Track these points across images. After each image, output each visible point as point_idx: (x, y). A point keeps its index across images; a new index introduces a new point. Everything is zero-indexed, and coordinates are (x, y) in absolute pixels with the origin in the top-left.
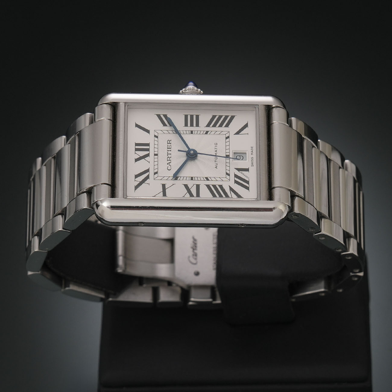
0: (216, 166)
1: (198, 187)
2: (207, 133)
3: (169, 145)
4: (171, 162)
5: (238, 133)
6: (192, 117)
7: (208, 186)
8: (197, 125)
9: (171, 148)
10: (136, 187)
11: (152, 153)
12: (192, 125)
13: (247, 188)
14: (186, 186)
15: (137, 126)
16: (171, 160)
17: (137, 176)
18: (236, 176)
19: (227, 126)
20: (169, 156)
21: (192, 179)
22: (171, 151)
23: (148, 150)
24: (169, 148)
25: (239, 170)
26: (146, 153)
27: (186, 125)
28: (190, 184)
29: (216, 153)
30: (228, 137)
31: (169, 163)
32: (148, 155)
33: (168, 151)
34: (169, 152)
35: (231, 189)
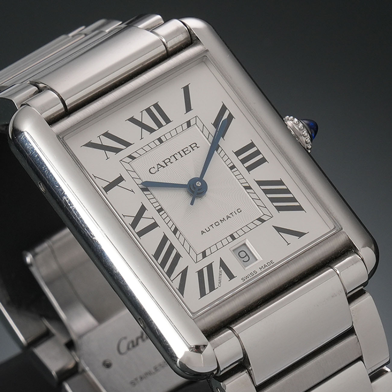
0: (205, 231)
1: (154, 225)
2: (248, 188)
3: (190, 148)
4: (164, 167)
5: (279, 230)
6: (258, 153)
7: (165, 239)
8: (249, 169)
9: (186, 154)
10: (90, 145)
11: (159, 133)
12: (243, 161)
13: (203, 293)
14: (143, 209)
15: (186, 90)
16: (167, 165)
17: (107, 135)
18: (210, 267)
19: (279, 209)
20: (173, 159)
21: (160, 210)
22: (182, 156)
23: (160, 125)
24: (184, 152)
25: (222, 264)
26: (153, 125)
27: (238, 153)
28: (151, 213)
29: (226, 219)
30: (262, 221)
31: (162, 166)
32: (151, 130)
33: (179, 152)
34: (178, 156)
35: (184, 273)
